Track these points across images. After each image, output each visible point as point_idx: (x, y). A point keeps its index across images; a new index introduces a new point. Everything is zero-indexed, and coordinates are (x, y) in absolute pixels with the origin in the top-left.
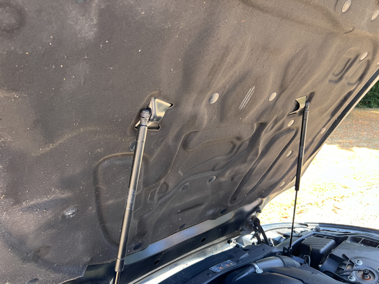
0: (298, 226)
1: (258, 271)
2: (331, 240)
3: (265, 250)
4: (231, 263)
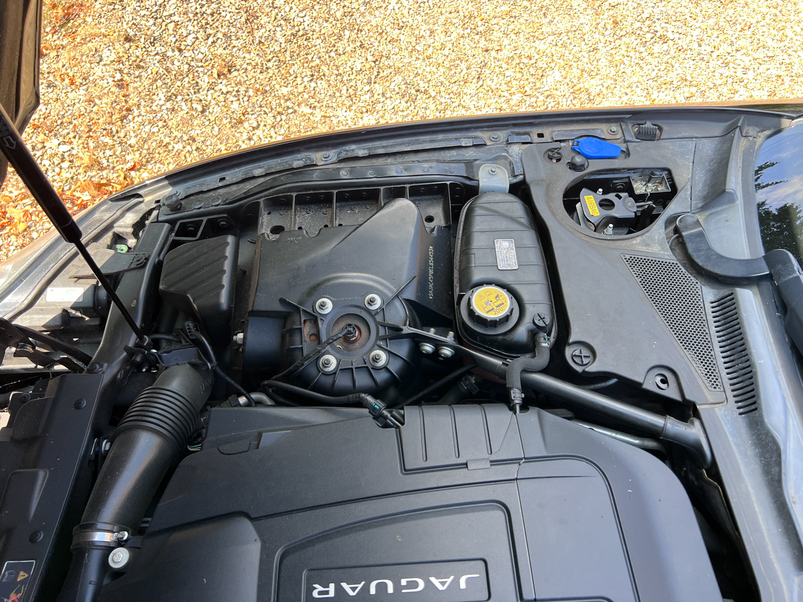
1: (116, 561)
2: (226, 239)
3: (84, 405)
4: (17, 575)
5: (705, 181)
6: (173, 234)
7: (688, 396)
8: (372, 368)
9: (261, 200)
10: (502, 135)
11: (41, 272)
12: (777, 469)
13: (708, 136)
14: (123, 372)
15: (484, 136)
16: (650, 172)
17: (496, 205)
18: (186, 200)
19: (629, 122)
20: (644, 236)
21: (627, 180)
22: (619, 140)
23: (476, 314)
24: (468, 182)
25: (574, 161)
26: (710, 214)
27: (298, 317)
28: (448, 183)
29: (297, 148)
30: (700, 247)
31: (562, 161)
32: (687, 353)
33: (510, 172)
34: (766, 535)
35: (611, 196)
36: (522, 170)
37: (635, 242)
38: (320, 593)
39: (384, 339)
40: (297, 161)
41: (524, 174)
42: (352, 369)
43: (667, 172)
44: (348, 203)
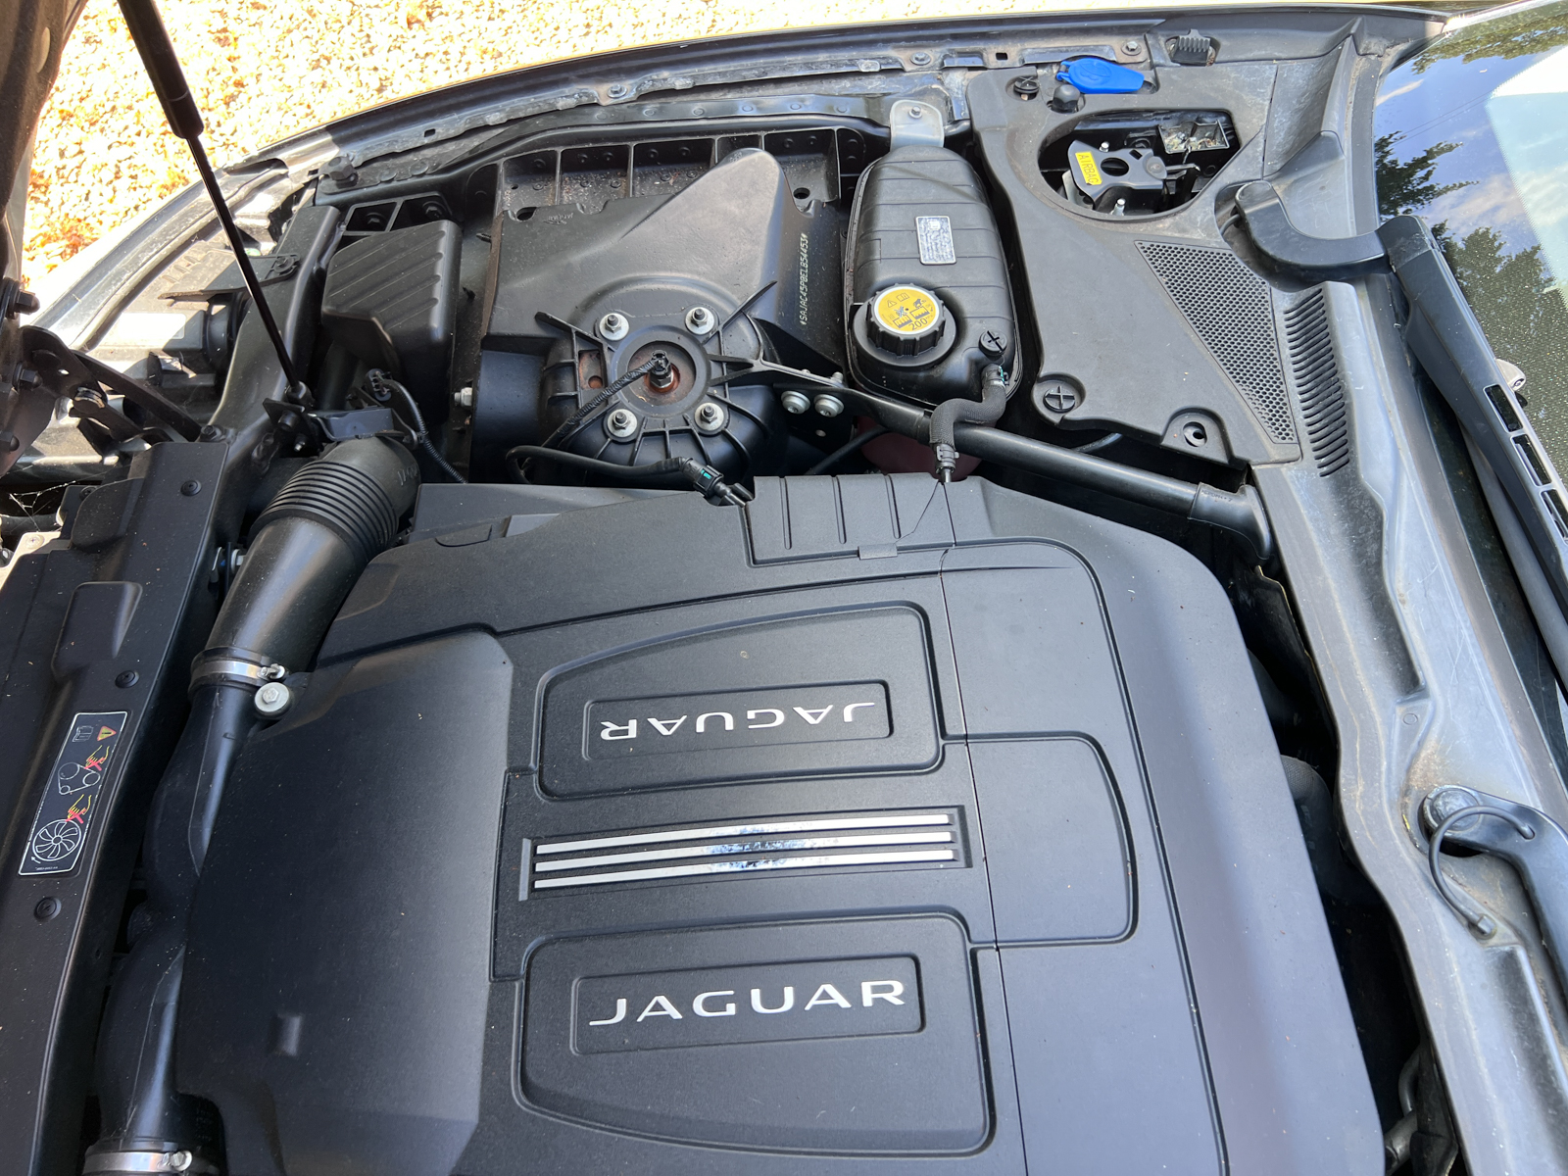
0: (242, 193)
1: (267, 700)
2: (439, 226)
3: (197, 491)
4: (97, 732)
5: (1290, 128)
6: (343, 227)
7: (1238, 453)
8: (699, 434)
9: (501, 163)
10: (933, 54)
11: (109, 285)
12: (1375, 546)
13: (1299, 55)
14: (262, 448)
15: (901, 56)
16: (1195, 118)
17: (919, 165)
18: (364, 170)
19: (1160, 33)
20: (1177, 218)
21: (1153, 133)
22: (1142, 65)
23: (881, 330)
24: (870, 130)
25: (1059, 96)
26: (1295, 181)
27: (568, 347)
28: (836, 129)
29: (564, 75)
30: (1273, 226)
31: (1038, 96)
32: (1240, 388)
33: (946, 115)
34: (1352, 646)
35: (1123, 154)
36: (967, 111)
37: (1161, 226)
38: (612, 733)
39: (720, 384)
40: (564, 98)
41: (971, 119)
42: (665, 432)
43: (1224, 118)
44: (656, 169)
